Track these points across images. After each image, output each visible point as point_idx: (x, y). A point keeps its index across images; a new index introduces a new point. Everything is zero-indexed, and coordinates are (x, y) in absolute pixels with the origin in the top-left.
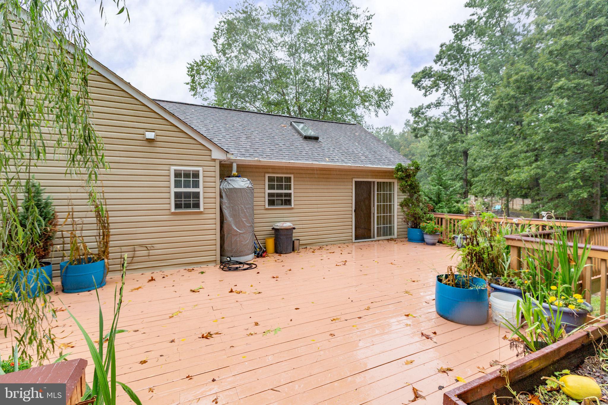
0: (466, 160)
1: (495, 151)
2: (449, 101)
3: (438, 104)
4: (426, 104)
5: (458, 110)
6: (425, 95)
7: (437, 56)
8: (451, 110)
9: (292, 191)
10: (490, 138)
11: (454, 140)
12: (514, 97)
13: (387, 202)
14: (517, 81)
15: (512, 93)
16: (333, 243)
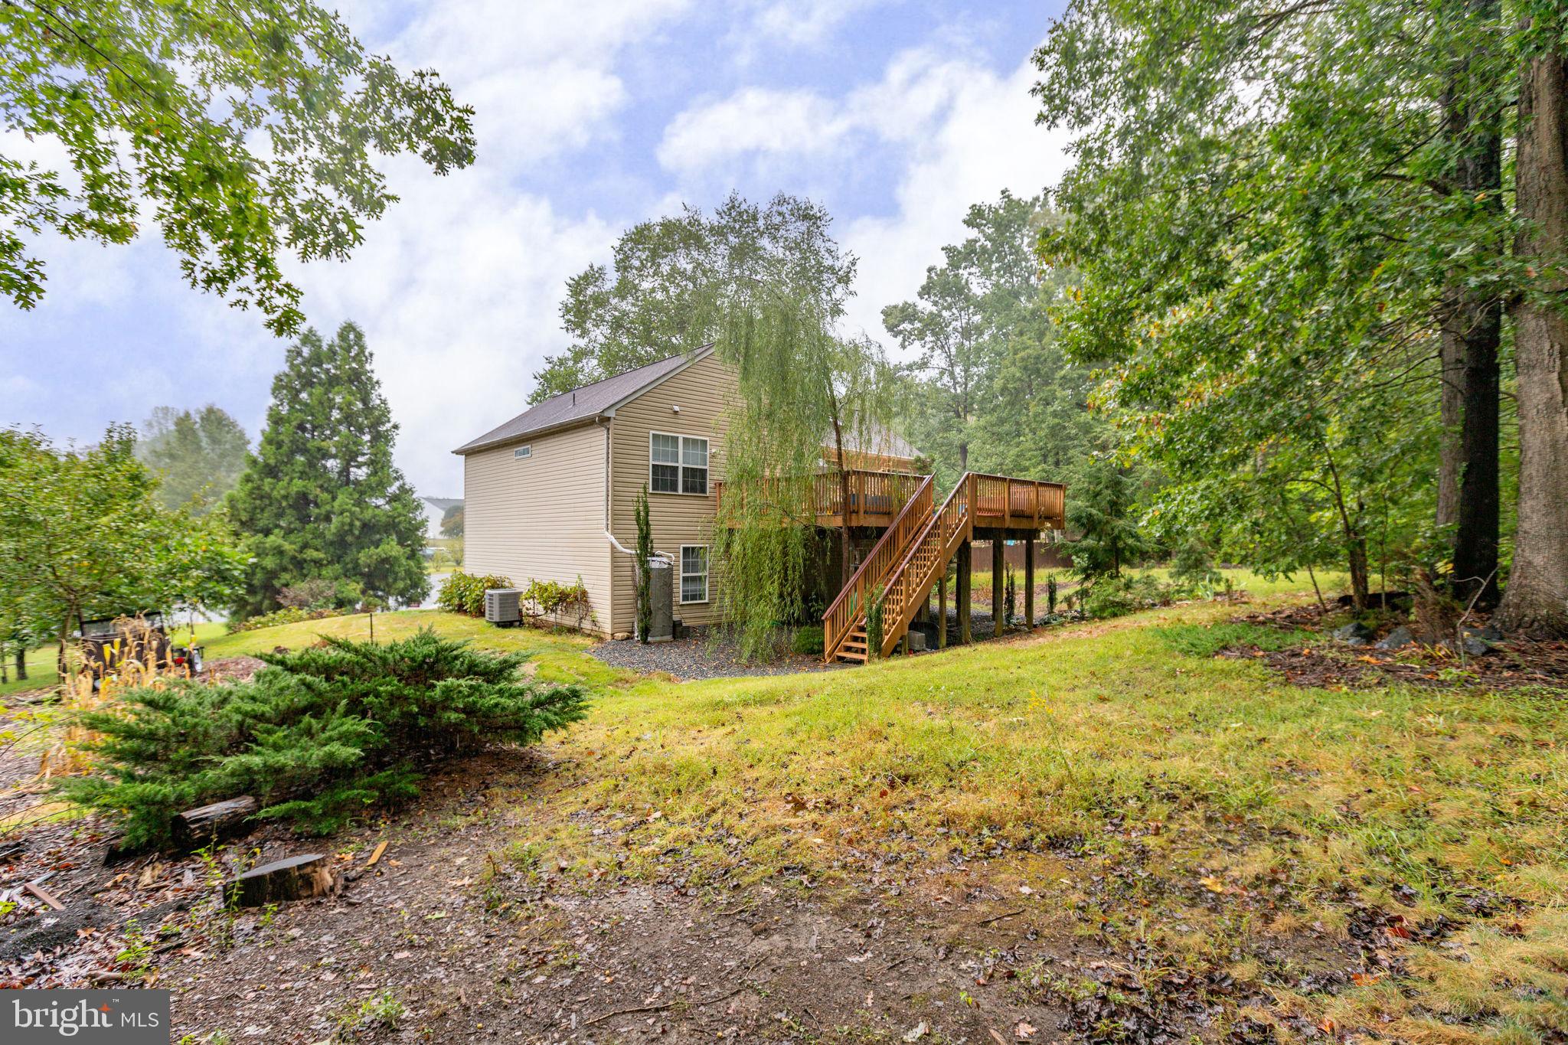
0: (964, 459)
1: (1001, 448)
2: (939, 360)
3: (923, 365)
4: (906, 362)
5: (952, 375)
6: (903, 347)
7: (923, 288)
8: (942, 374)
10: (996, 429)
11: (947, 427)
12: (1020, 379)
14: (1023, 359)
15: (1018, 375)
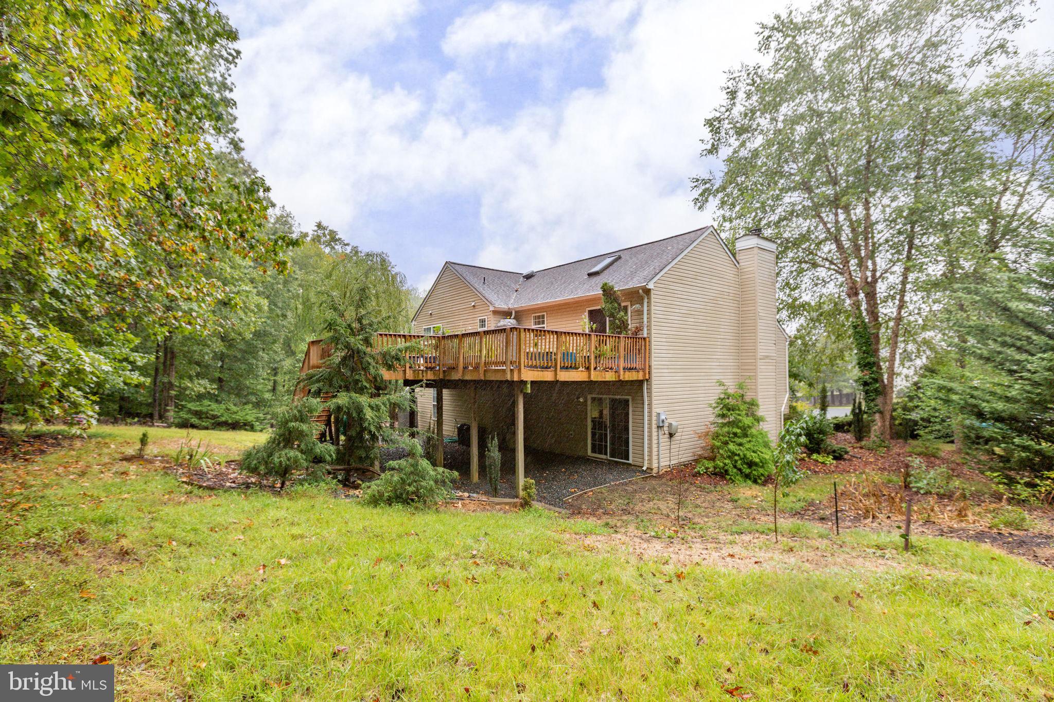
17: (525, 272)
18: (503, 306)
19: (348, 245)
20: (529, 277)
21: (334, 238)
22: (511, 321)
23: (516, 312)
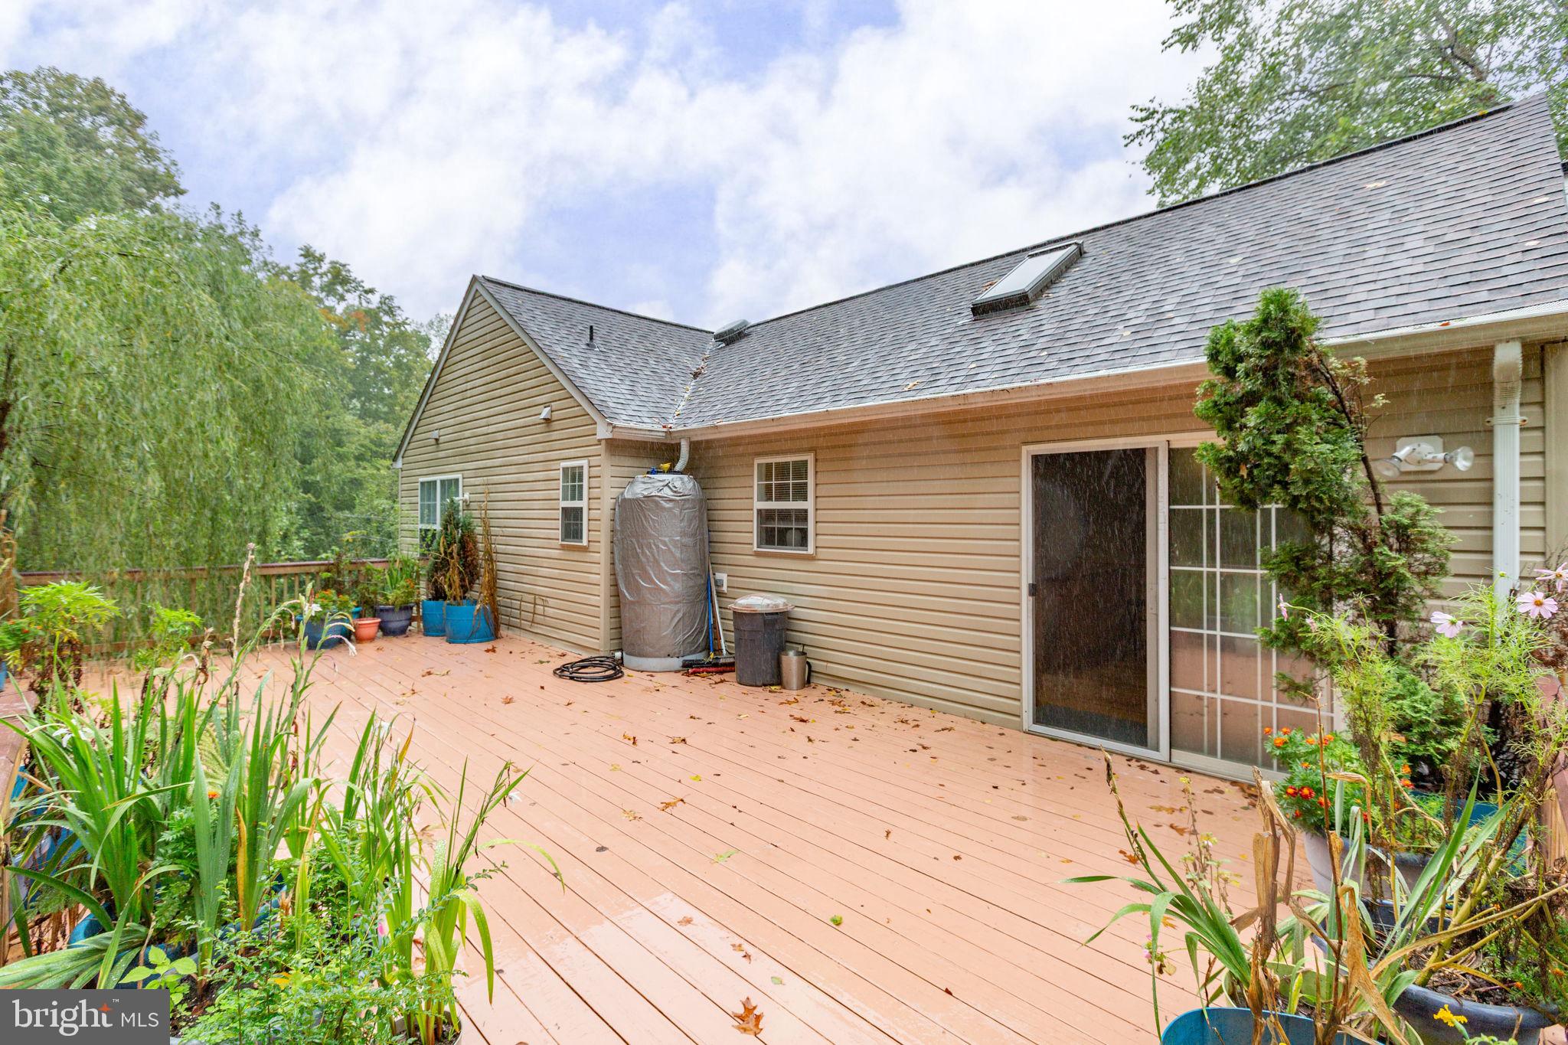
9: (808, 505)
13: (1212, 562)
16: (936, 703)
17: (719, 325)
18: (647, 425)
19: (371, 291)
20: (731, 338)
21: (339, 278)
22: (676, 480)
23: (695, 446)
